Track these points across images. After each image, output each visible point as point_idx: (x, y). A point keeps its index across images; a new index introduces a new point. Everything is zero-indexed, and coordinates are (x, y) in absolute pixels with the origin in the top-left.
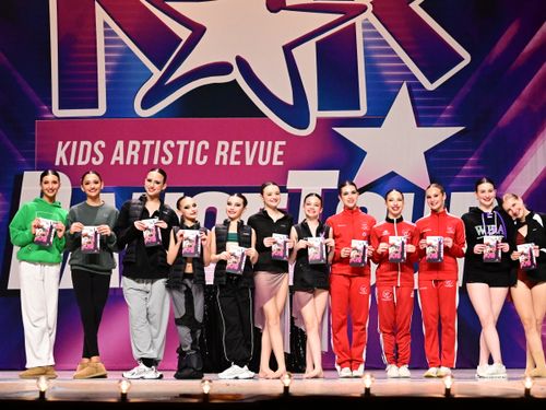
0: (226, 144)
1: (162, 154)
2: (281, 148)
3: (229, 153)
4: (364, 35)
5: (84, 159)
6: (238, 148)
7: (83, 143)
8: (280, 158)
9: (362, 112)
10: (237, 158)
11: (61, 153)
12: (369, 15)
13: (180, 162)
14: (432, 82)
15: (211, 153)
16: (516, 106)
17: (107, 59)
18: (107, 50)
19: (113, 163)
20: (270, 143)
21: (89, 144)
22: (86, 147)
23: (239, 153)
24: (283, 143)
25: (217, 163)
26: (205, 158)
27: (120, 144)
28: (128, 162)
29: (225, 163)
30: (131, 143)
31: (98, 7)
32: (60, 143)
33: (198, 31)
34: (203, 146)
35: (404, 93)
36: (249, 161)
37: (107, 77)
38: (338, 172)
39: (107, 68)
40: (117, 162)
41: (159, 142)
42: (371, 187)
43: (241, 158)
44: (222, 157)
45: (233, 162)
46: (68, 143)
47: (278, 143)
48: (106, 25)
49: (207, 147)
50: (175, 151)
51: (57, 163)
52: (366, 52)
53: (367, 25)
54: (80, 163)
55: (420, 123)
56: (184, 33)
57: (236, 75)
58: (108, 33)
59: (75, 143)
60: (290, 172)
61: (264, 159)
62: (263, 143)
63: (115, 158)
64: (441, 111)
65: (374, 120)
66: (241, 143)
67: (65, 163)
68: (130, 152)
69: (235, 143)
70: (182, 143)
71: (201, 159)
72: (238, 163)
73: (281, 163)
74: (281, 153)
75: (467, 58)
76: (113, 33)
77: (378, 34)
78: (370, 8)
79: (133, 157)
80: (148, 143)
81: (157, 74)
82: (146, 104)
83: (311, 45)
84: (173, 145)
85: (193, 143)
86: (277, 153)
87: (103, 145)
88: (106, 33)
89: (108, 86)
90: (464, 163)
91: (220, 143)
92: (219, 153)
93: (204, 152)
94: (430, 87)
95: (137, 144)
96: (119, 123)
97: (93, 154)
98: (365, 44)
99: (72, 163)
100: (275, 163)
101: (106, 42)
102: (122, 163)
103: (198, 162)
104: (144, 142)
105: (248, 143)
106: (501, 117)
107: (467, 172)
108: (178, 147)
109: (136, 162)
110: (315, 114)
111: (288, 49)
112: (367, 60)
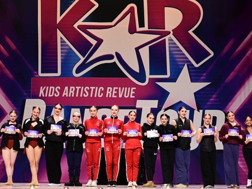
0: (111, 89)
1: (84, 92)
2: (134, 90)
3: (112, 93)
4: (169, 44)
5: (51, 94)
6: (116, 90)
7: (51, 87)
8: (133, 95)
9: (168, 76)
10: (115, 94)
11: (42, 92)
12: (171, 36)
13: (91, 96)
14: (197, 64)
15: (104, 92)
16: (233, 73)
17: (62, 53)
18: (61, 49)
19: (63, 96)
20: (129, 88)
21: (53, 88)
22: (52, 89)
23: (116, 92)
24: (135, 88)
25: (107, 96)
26: (102, 94)
27: (66, 88)
28: (70, 96)
29: (110, 96)
30: (71, 88)
31: (58, 31)
32: (41, 87)
33: (100, 41)
34: (101, 89)
35: (185, 68)
36: (120, 96)
37: (62, 60)
38: (157, 101)
39: (62, 56)
40: (65, 95)
41: (83, 88)
42: (171, 107)
43: (117, 94)
44: (109, 94)
45: (113, 96)
46: (45, 87)
47: (132, 89)
48: (61, 38)
49: (103, 90)
50: (89, 91)
51: (40, 96)
52: (170, 51)
53: (170, 40)
54: (50, 96)
55: (192, 81)
56: (94, 42)
57: (115, 60)
58: (62, 42)
59: (48, 87)
60: (138, 101)
61: (127, 95)
62: (126, 88)
63: (64, 94)
64: (201, 76)
65: (173, 79)
66: (117, 88)
67: (43, 96)
68: (71, 92)
69: (115, 88)
70: (92, 88)
71: (100, 95)
72: (116, 96)
73: (134, 97)
74: (134, 93)
75: (212, 54)
76: (65, 42)
77: (175, 44)
78: (172, 32)
79: (72, 93)
80: (78, 88)
81: (82, 59)
82: (78, 71)
83: (147, 48)
84: (88, 89)
85: (97, 88)
86: (132, 92)
87: (59, 88)
88: (61, 42)
89: (62, 63)
90: (211, 98)
91: (108, 88)
92: (108, 92)
93: (101, 92)
94: (196, 66)
95: (74, 88)
96: (66, 79)
97: (55, 92)
98: (169, 47)
99: (46, 96)
100: (131, 96)
101: (62, 45)
102: (67, 96)
103: (99, 96)
104: (77, 87)
105: (120, 88)
106: (227, 78)
107: (212, 101)
108: (90, 89)
109: (73, 96)
110: (148, 76)
111: (137, 49)
112: (170, 54)
